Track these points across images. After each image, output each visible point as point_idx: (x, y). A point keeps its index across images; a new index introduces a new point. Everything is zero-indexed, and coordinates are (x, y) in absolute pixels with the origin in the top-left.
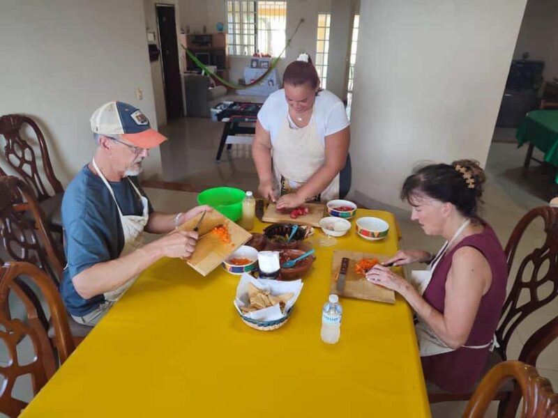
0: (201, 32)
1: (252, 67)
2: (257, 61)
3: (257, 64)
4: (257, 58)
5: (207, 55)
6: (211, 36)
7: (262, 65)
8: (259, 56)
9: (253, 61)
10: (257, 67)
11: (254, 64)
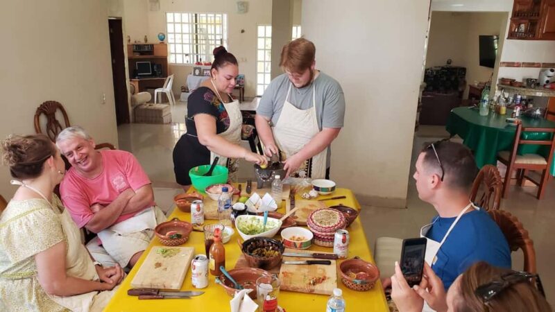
0: (143, 42)
1: (195, 74)
2: (200, 69)
3: (200, 71)
4: (200, 66)
5: (149, 64)
6: (152, 46)
7: (205, 72)
8: (202, 64)
9: (195, 69)
10: (199, 75)
11: (197, 72)
